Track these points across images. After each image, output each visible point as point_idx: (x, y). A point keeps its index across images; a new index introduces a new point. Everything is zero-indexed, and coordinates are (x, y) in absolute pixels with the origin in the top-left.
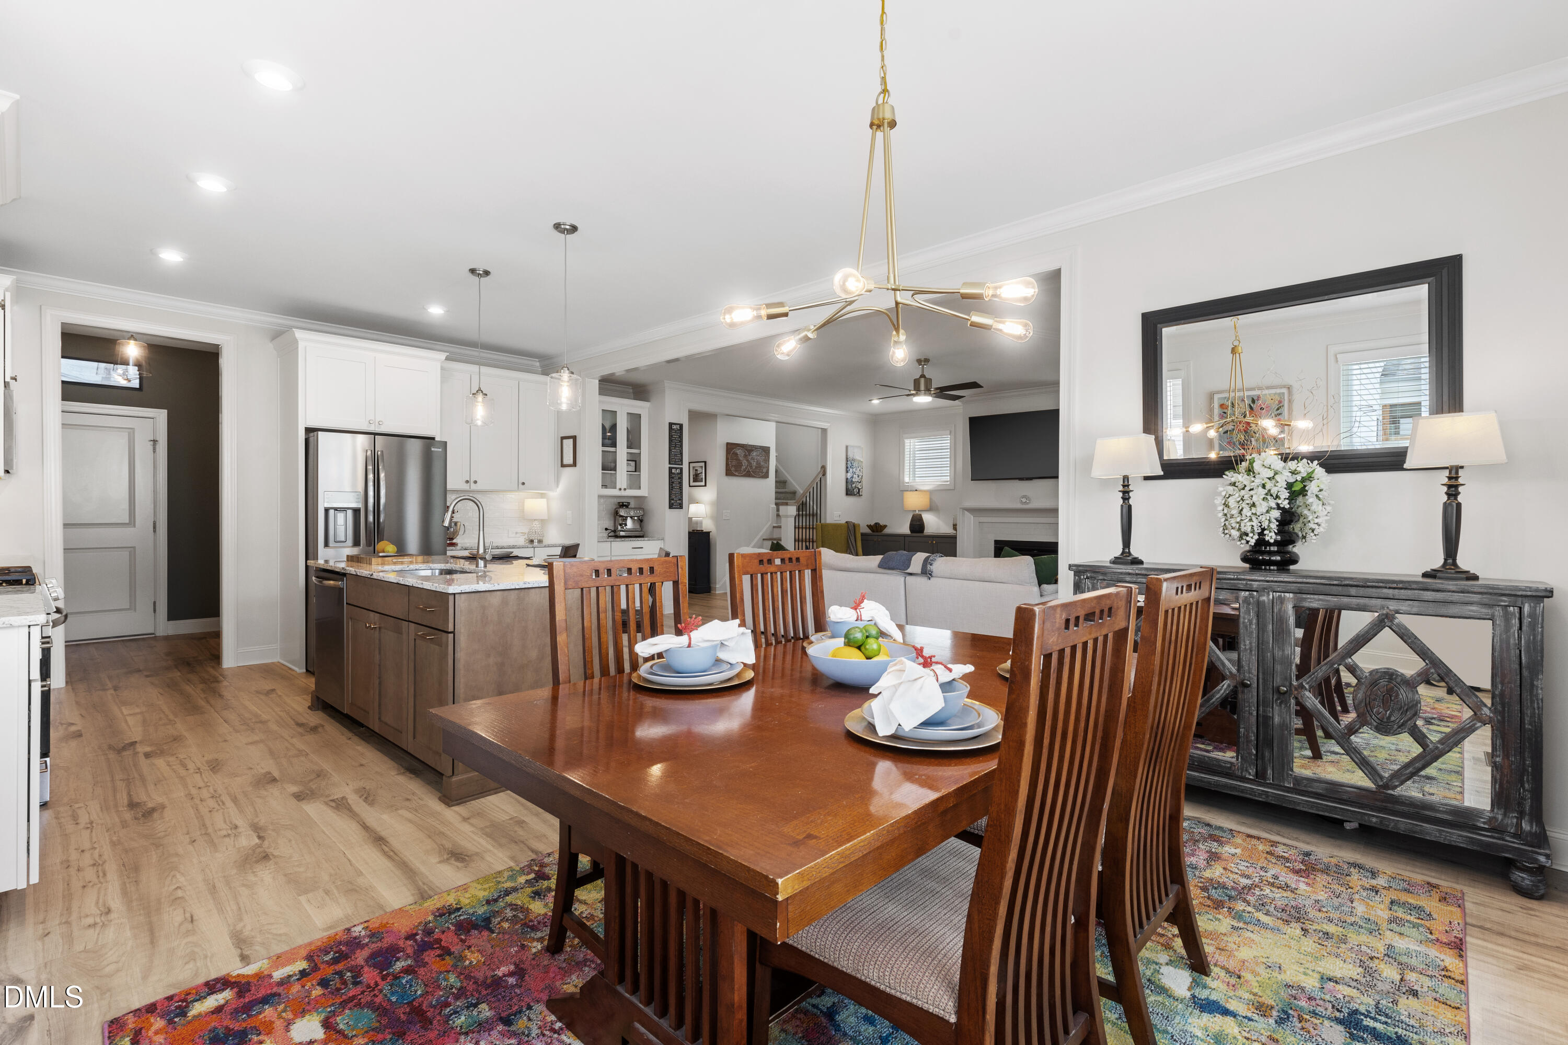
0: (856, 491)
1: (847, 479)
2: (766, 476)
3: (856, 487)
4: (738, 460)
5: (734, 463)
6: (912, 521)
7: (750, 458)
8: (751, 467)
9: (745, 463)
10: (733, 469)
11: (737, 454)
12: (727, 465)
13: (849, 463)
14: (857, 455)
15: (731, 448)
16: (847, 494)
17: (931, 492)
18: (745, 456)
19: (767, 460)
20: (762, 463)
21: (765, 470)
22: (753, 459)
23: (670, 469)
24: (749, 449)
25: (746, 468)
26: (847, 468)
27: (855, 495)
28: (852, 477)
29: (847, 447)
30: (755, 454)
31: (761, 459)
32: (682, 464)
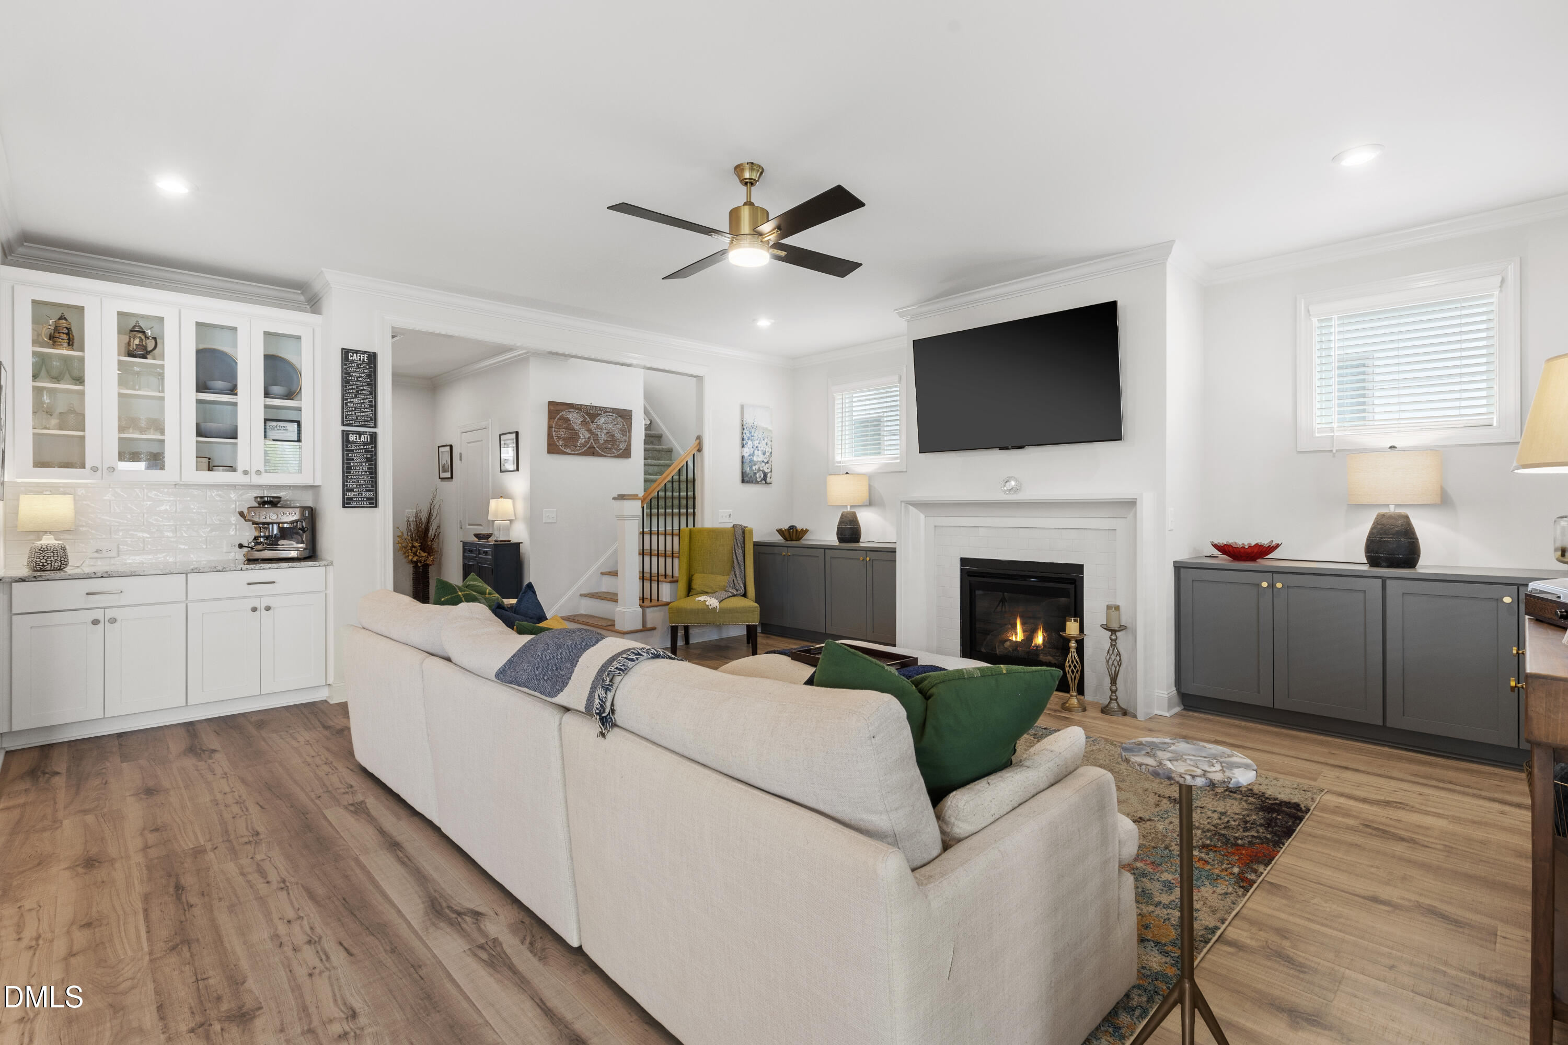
0: (759, 476)
1: (743, 457)
2: (626, 454)
3: (759, 470)
4: (570, 428)
5: (563, 433)
6: (841, 523)
7: (593, 427)
8: (596, 441)
9: (584, 435)
10: (561, 443)
11: (567, 420)
12: (550, 436)
13: (745, 433)
14: (760, 419)
15: (556, 410)
16: (743, 481)
17: (870, 477)
18: (585, 423)
19: (627, 430)
20: (617, 436)
21: (623, 446)
22: (599, 427)
23: (345, 435)
24: (591, 413)
25: (587, 442)
26: (743, 439)
27: (757, 482)
28: (753, 455)
29: (742, 407)
30: (603, 420)
31: (615, 429)
32: (375, 426)
